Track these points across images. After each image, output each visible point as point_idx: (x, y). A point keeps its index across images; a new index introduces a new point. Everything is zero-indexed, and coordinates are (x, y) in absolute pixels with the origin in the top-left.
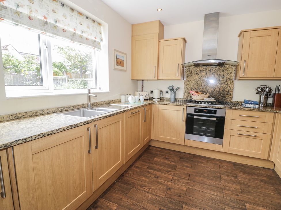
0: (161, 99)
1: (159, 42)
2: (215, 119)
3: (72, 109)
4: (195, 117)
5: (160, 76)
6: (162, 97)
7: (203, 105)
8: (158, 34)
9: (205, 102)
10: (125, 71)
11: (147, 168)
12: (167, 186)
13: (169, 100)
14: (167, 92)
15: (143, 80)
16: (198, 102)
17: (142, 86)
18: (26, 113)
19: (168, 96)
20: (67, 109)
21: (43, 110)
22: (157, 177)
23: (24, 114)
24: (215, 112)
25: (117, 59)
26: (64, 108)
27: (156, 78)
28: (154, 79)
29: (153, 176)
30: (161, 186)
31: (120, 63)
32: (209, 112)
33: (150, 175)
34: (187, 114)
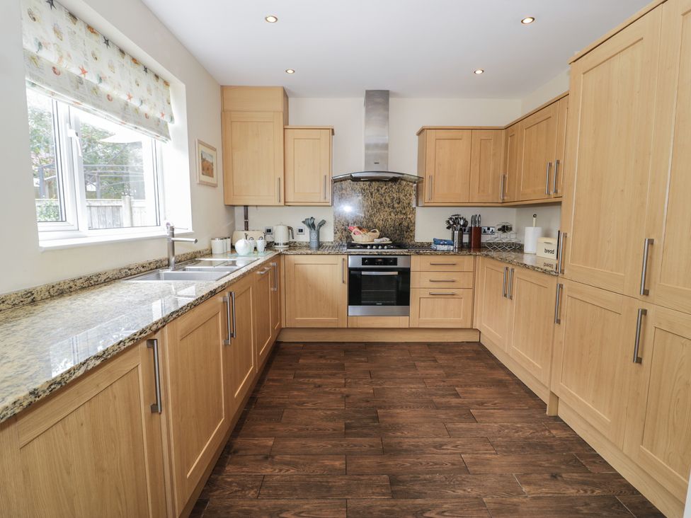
0: (291, 246)
1: (284, 129)
2: (396, 273)
3: (141, 272)
4: (363, 273)
5: (290, 198)
6: (291, 240)
7: (374, 251)
8: (282, 114)
9: (377, 246)
10: (215, 186)
11: (294, 377)
12: (341, 393)
13: (308, 246)
14: (301, 231)
15: (246, 207)
16: (365, 246)
17: (246, 217)
18: (73, 281)
19: (304, 238)
20: (133, 272)
21: (98, 275)
22: (319, 386)
23: (71, 284)
24: (395, 262)
25: (203, 160)
26: (130, 269)
27: (282, 203)
28: (277, 204)
29: (312, 386)
30: (331, 396)
31: (207, 169)
32: (386, 261)
33: (305, 387)
34: (350, 270)
